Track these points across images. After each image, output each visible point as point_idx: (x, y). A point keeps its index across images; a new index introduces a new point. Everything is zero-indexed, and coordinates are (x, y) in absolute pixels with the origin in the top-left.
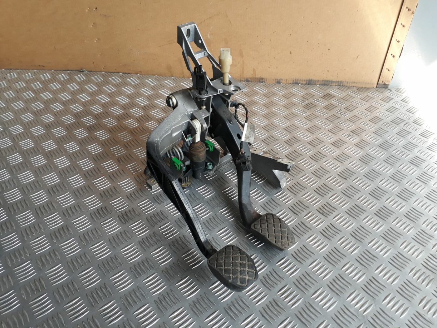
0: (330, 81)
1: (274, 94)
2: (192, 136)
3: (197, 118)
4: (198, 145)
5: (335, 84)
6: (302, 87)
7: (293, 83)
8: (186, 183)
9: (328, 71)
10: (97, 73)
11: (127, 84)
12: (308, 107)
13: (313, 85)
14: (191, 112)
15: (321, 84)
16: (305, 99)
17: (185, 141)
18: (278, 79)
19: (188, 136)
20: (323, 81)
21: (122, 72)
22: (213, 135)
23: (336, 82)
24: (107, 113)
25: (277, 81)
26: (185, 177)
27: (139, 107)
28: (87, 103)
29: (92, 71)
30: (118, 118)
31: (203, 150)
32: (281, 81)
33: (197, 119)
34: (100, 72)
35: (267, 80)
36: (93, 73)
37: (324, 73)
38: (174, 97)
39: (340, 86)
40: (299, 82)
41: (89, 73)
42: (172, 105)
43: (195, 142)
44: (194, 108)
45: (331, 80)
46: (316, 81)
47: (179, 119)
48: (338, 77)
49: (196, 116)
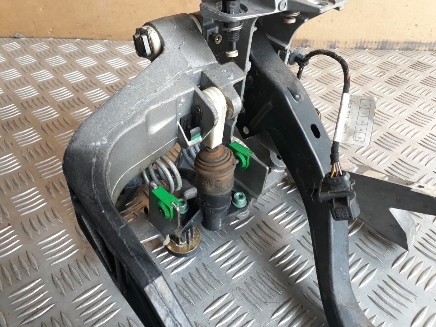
0: (416, 43)
1: (330, 64)
2: (202, 133)
3: (216, 83)
4: (219, 153)
5: (424, 48)
6: (371, 52)
7: (356, 48)
8: (188, 242)
9: (416, 25)
10: (41, 40)
11: (86, 54)
12: (394, 81)
13: (388, 49)
14: (198, 68)
15: (402, 47)
16: (383, 70)
17: (184, 145)
18: (332, 42)
19: (193, 131)
20: (405, 43)
21: (81, 37)
22: (246, 130)
23: (426, 45)
24: (43, 98)
25: (329, 44)
26: (186, 231)
27: (101, 88)
28: (14, 84)
29: (33, 37)
30: (62, 106)
31: (230, 166)
32: (337, 44)
33: (217, 87)
34: (46, 38)
35: (315, 43)
36: (35, 40)
37: (409, 30)
38: (153, 29)
39: (432, 50)
40: (365, 46)
41: (28, 39)
42: (148, 51)
43: (210, 149)
44: (208, 59)
45: (418, 41)
46: (394, 43)
47: (168, 84)
48: (431, 35)
49: (213, 79)
